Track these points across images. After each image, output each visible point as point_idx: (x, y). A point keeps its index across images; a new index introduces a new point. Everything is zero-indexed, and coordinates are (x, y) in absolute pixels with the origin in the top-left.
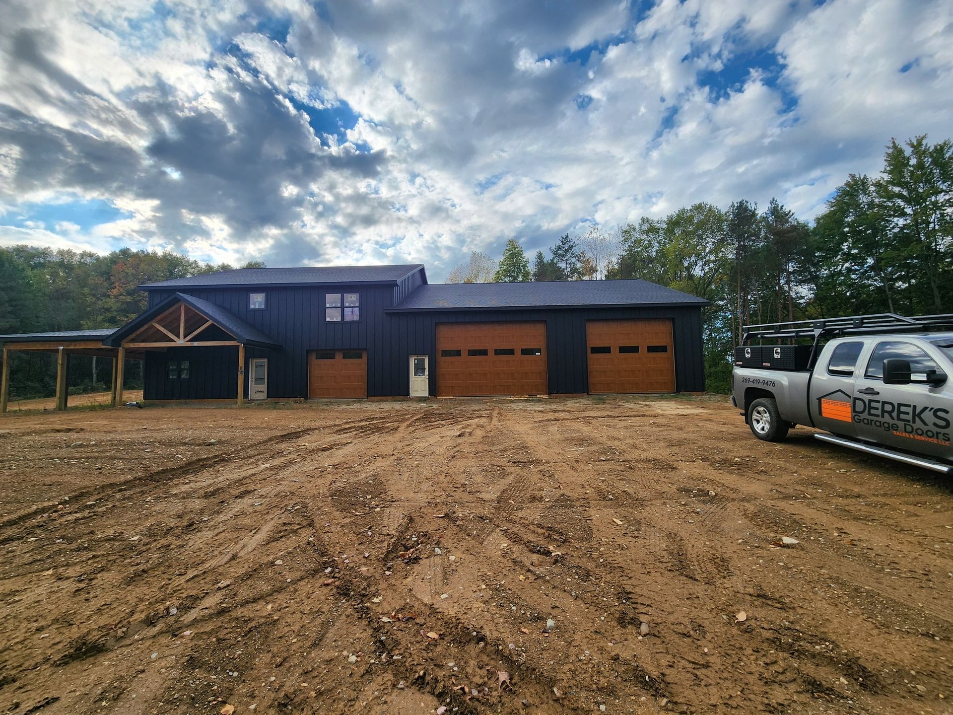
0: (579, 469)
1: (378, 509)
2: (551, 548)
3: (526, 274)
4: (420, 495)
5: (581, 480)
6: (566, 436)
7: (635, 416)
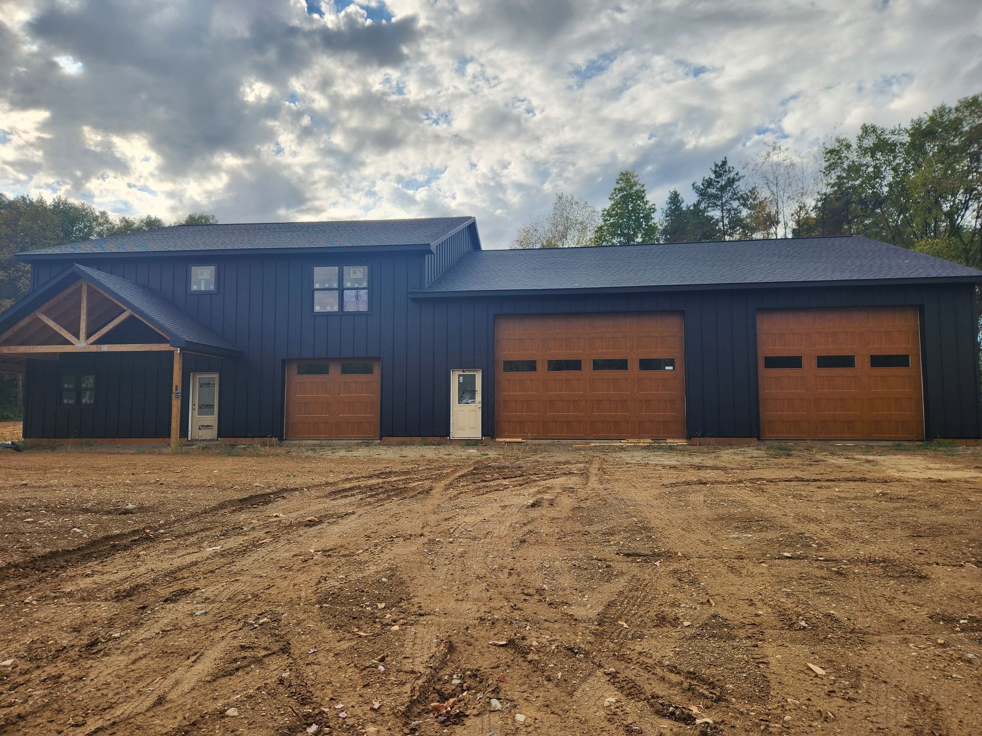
0: (744, 572)
1: (396, 628)
2: (695, 710)
3: (651, 230)
4: (466, 605)
5: (748, 591)
6: (721, 511)
7: (847, 480)
